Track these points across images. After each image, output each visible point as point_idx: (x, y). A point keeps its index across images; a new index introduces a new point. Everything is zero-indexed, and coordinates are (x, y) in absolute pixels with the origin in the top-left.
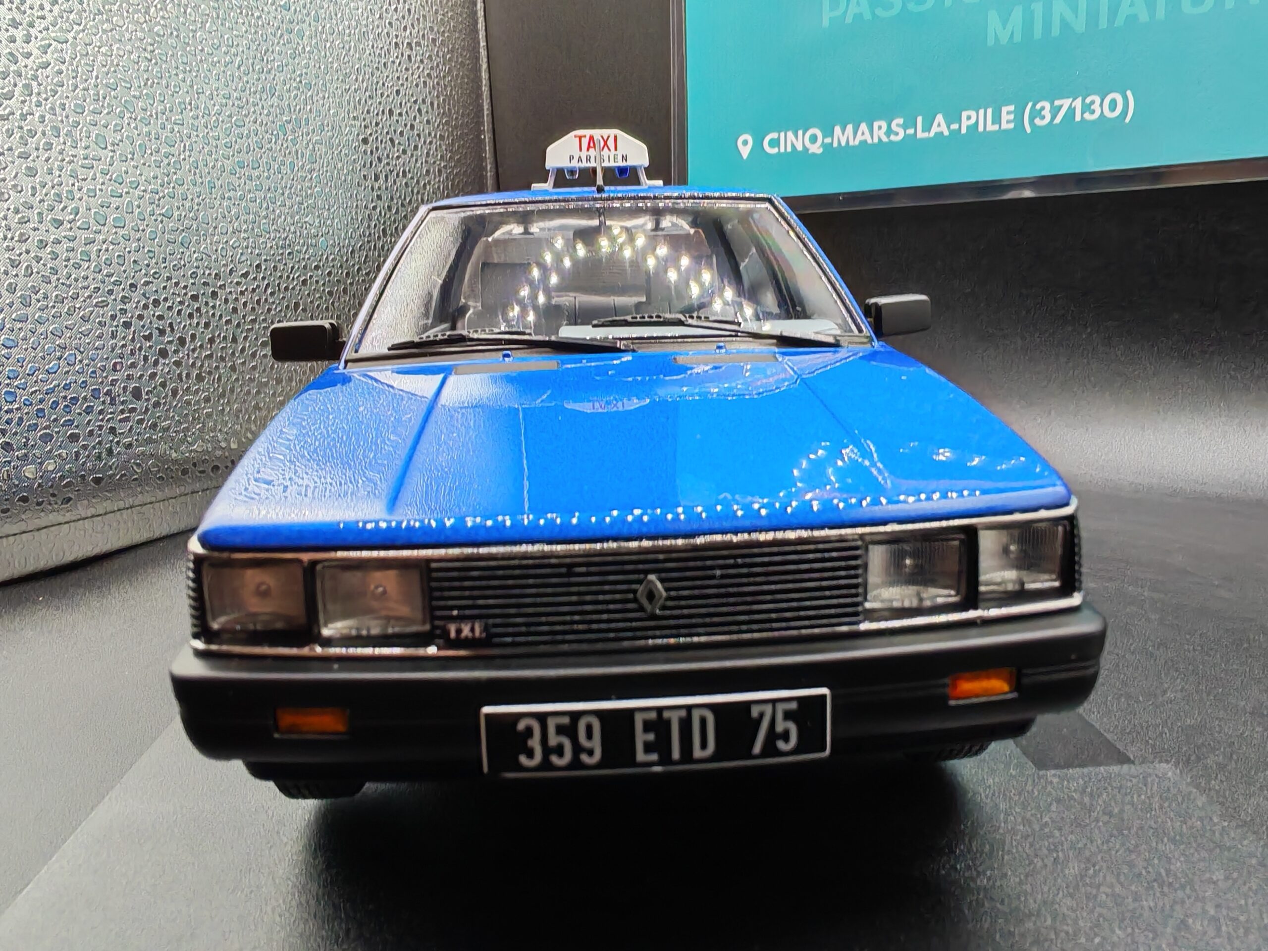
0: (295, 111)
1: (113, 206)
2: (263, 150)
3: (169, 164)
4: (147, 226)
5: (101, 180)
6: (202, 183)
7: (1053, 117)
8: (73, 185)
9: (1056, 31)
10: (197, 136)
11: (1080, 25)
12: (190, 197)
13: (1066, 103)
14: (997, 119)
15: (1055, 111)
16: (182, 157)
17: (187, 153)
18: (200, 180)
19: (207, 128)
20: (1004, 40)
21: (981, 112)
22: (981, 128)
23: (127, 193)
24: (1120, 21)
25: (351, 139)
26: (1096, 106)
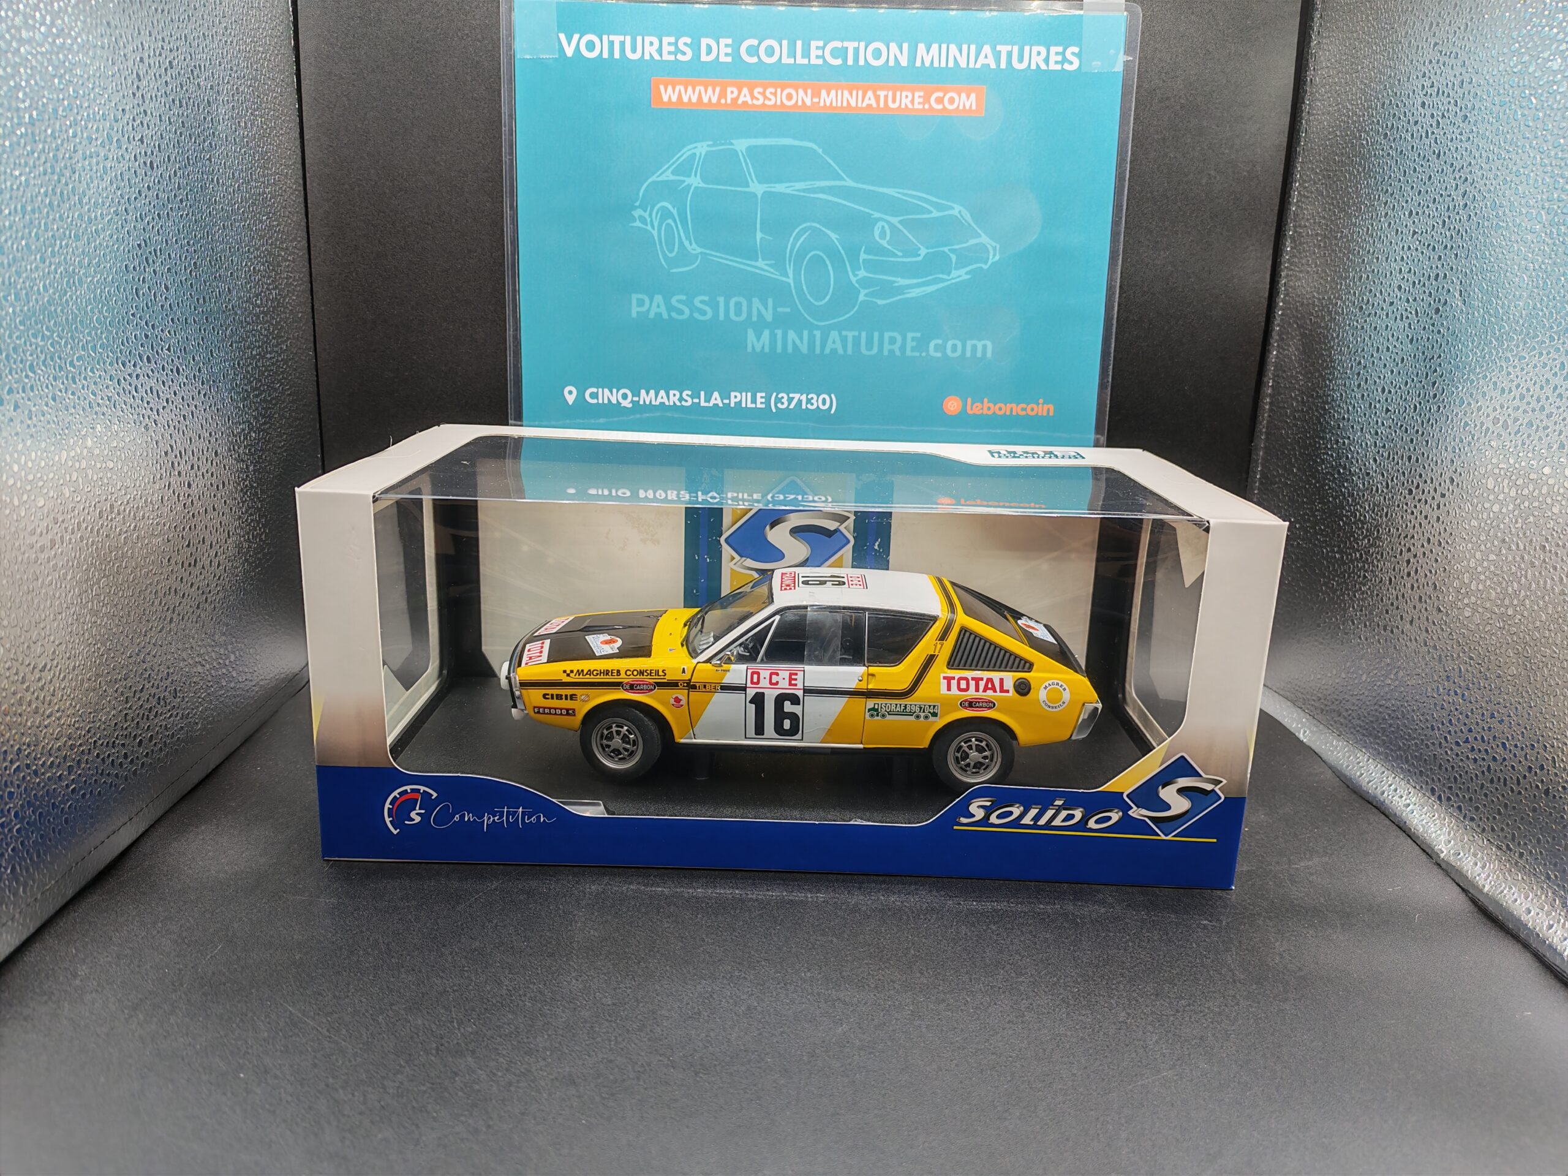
7: (789, 404)
9: (790, 349)
11: (804, 348)
13: (797, 396)
14: (754, 401)
15: (790, 400)
20: (758, 349)
21: (744, 394)
22: (744, 405)
24: (827, 351)
26: (814, 401)
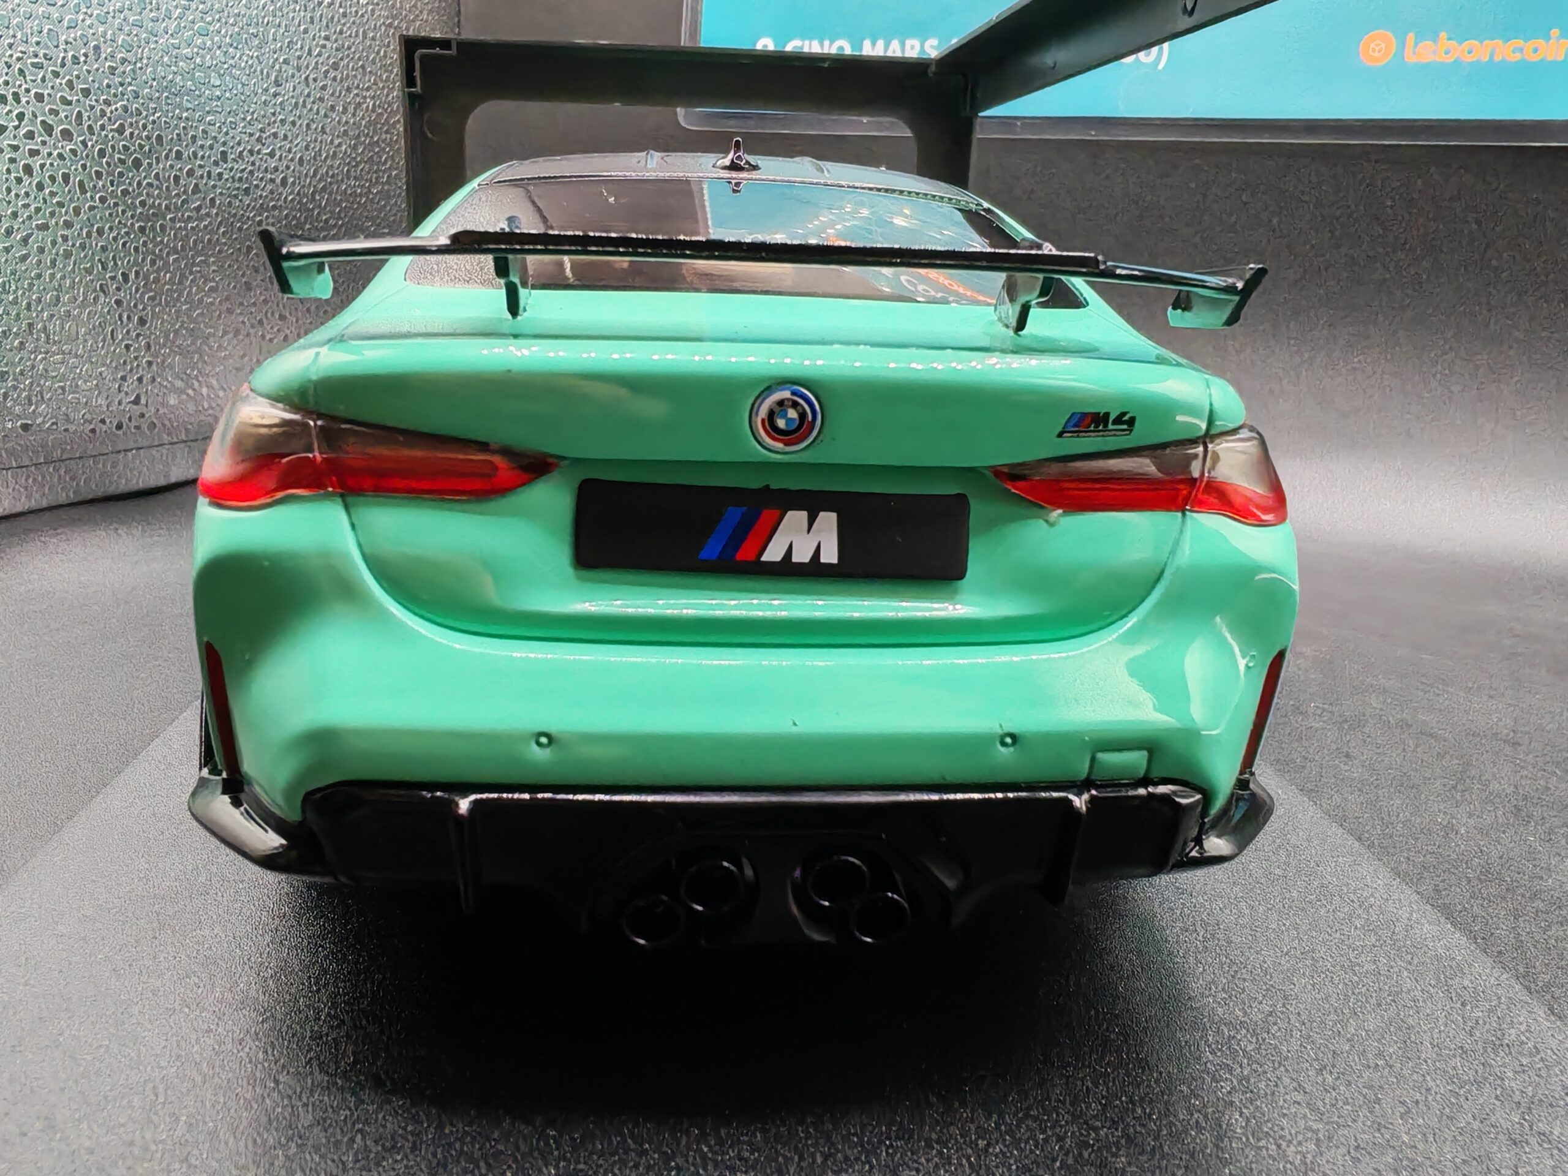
0: (263, 22)
1: (62, 115)
2: (226, 66)
3: (124, 73)
4: (97, 142)
5: (50, 85)
6: (159, 98)
8: (20, 86)
10: (156, 42)
12: (145, 113)
16: (139, 65)
17: (145, 61)
18: (157, 94)
19: (167, 33)
23: (78, 101)
25: (321, 61)
